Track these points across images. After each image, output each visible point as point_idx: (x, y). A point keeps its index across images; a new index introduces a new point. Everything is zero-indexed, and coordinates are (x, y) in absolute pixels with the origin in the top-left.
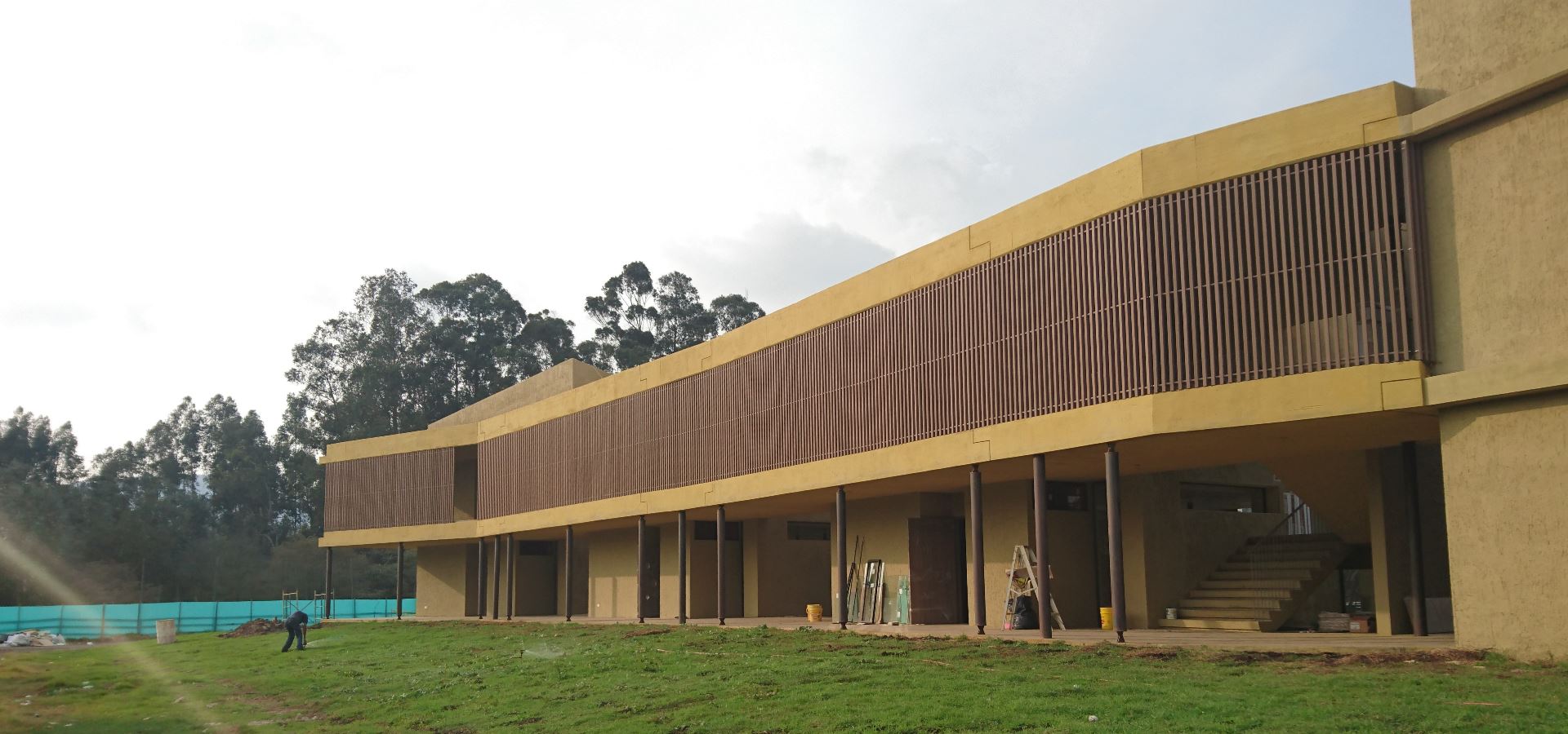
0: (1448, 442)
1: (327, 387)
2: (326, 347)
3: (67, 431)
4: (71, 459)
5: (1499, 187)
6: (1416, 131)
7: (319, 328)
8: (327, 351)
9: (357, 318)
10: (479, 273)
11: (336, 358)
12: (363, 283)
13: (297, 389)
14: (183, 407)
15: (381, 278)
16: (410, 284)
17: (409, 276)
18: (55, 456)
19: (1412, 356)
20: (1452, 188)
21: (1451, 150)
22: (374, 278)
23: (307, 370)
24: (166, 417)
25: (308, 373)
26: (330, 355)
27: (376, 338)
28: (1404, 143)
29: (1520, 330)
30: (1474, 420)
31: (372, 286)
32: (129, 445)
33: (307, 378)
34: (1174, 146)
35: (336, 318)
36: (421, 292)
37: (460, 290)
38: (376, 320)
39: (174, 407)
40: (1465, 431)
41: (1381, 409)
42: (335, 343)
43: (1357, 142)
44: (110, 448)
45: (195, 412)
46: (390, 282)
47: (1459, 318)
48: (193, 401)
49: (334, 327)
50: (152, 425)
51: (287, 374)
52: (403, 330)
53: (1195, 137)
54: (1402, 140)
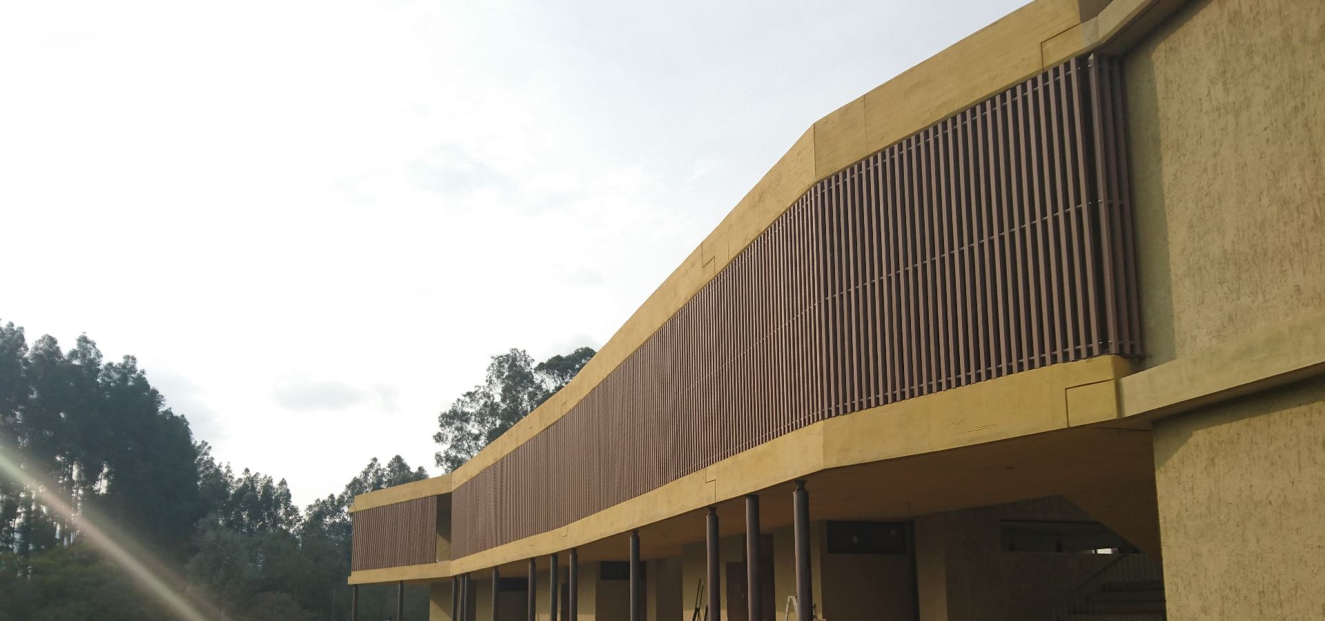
0: (1162, 469)
1: (466, 445)
2: (464, 414)
3: (284, 487)
4: (289, 509)
5: (1209, 94)
6: (1103, 38)
7: (459, 400)
8: (464, 418)
9: (488, 390)
10: (584, 347)
11: (471, 423)
12: (492, 361)
13: (443, 448)
14: (371, 466)
15: (507, 356)
16: (529, 359)
17: (527, 353)
18: (277, 507)
19: (1104, 349)
20: (1157, 109)
21: (1154, 56)
22: (502, 356)
23: (450, 433)
24: (358, 474)
25: (451, 436)
26: (467, 421)
27: (503, 406)
28: (1091, 57)
29: (1239, 299)
30: (1191, 435)
31: (500, 363)
32: (332, 496)
33: (450, 439)
34: (845, 111)
35: (473, 391)
36: (539, 365)
37: (570, 362)
38: (504, 390)
39: (364, 467)
40: (1182, 451)
41: (1066, 426)
42: (471, 411)
43: (1033, 68)
44: (318, 500)
45: (380, 469)
46: (514, 359)
47: (1169, 291)
48: (378, 462)
49: (470, 397)
50: (349, 481)
51: (434, 436)
52: (526, 397)
53: (865, 96)
54: (1088, 54)
